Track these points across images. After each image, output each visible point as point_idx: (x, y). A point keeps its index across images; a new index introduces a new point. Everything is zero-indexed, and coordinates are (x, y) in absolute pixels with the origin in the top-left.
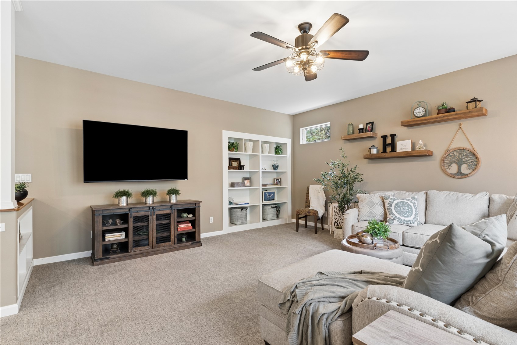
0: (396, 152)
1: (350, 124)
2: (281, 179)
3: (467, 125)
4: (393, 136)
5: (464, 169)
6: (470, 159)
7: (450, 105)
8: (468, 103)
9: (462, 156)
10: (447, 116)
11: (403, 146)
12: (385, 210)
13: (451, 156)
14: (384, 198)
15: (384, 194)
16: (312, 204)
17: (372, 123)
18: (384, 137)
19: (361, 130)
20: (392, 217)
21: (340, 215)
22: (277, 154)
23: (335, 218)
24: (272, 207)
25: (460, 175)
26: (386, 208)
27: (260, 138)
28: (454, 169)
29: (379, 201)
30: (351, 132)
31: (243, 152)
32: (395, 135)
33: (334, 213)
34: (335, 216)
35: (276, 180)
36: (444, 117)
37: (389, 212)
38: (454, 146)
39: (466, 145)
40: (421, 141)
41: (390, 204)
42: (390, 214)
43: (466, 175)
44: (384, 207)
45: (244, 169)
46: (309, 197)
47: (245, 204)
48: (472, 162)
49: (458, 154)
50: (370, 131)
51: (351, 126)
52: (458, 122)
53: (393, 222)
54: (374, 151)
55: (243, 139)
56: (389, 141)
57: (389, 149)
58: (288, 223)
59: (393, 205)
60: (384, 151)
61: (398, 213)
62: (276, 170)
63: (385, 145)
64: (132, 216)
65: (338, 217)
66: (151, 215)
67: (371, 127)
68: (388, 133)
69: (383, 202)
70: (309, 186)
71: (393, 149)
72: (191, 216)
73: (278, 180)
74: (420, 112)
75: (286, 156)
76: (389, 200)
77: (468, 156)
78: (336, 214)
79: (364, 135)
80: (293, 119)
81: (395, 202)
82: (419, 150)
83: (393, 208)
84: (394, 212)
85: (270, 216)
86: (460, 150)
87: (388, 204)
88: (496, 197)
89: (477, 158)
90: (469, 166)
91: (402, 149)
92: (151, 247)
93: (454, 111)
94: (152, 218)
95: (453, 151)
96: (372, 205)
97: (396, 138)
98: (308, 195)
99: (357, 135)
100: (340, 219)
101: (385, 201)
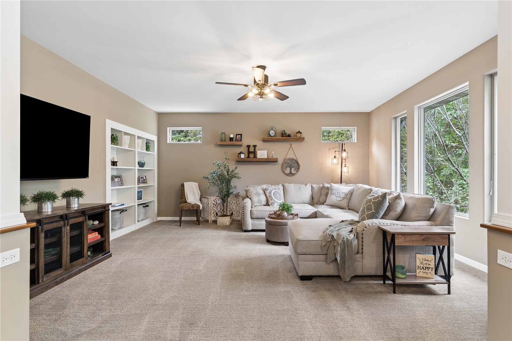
0: (257, 157)
1: (223, 133)
2: (145, 177)
3: (295, 145)
4: (255, 146)
5: (293, 171)
6: (296, 165)
7: (288, 132)
8: (297, 133)
9: (292, 163)
10: (288, 139)
11: (262, 154)
12: (267, 197)
13: (287, 163)
14: (266, 190)
15: (265, 186)
16: (189, 199)
17: (241, 135)
18: (249, 146)
19: (231, 139)
20: (273, 201)
21: (217, 207)
22: (147, 151)
23: (214, 209)
24: (143, 207)
25: (291, 174)
26: (268, 196)
27: (137, 132)
28: (288, 171)
29: (261, 192)
30: (224, 139)
31: (122, 146)
32: (256, 146)
33: (213, 205)
34: (214, 208)
35: (141, 178)
36: (287, 139)
37: (270, 198)
38: (288, 157)
39: (294, 157)
40: (273, 152)
41: (270, 193)
42: (271, 200)
43: (294, 174)
44: (266, 195)
45: (117, 166)
46: (184, 193)
47: (121, 205)
48: (296, 167)
49: (290, 162)
50: (239, 140)
51: (223, 135)
52: (291, 143)
53: (274, 205)
54: (242, 156)
55: (122, 131)
56: (252, 149)
57: (252, 156)
58: (155, 221)
59: (272, 193)
60: (249, 157)
61: (276, 199)
62: (143, 167)
63: (249, 152)
64: (44, 231)
65: (215, 208)
66: (64, 227)
67: (240, 137)
68: (252, 144)
69: (264, 192)
70: (184, 184)
71: (255, 156)
72: (96, 222)
73: (143, 178)
74: (272, 133)
75: (153, 153)
76: (269, 190)
77: (295, 163)
78: (215, 206)
79: (234, 142)
80: (158, 117)
81: (273, 192)
82: (272, 158)
83: (272, 196)
84: (274, 198)
85: (142, 216)
86: (292, 160)
87: (269, 193)
88: (314, 186)
89: (298, 164)
90: (295, 169)
91: (261, 156)
92: (64, 269)
93: (290, 137)
94: (65, 230)
95: (288, 160)
96: (258, 194)
97: (256, 148)
98: (183, 191)
99: (228, 143)
100: (217, 209)
101: (266, 191)
